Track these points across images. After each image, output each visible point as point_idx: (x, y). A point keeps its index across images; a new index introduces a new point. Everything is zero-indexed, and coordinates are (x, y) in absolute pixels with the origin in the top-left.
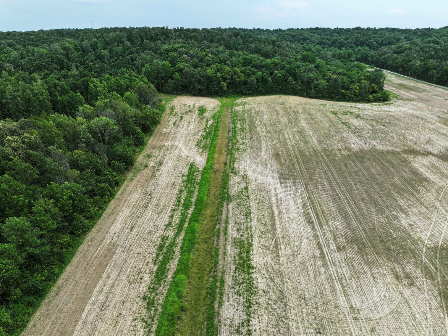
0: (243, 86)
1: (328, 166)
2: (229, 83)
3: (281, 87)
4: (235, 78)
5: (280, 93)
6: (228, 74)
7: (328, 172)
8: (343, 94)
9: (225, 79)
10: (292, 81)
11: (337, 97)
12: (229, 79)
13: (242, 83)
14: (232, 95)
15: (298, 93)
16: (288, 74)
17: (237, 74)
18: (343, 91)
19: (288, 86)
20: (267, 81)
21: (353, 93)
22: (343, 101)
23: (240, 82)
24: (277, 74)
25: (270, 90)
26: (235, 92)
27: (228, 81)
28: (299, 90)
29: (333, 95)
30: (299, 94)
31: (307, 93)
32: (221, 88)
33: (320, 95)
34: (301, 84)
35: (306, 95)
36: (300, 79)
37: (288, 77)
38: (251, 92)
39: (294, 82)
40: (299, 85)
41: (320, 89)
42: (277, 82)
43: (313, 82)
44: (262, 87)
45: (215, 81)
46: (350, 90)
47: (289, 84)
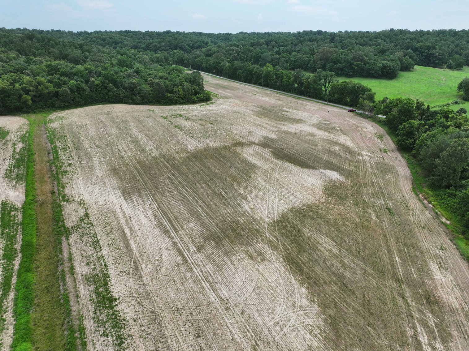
0: (55, 99)
1: (170, 171)
2: (35, 96)
3: (101, 95)
4: (42, 89)
5: (102, 102)
6: (31, 85)
7: (172, 178)
8: (169, 97)
9: (27, 92)
10: (113, 89)
11: (164, 101)
12: (33, 91)
13: (52, 95)
14: (41, 109)
15: (122, 101)
16: (107, 81)
17: (42, 84)
18: (168, 94)
19: (110, 93)
20: (83, 90)
21: (178, 96)
22: (170, 104)
23: (49, 93)
24: (93, 82)
25: (89, 100)
26: (46, 106)
27: (32, 93)
28: (123, 97)
29: (159, 100)
30: (124, 101)
31: (132, 100)
32: (25, 102)
33: (146, 100)
34: (124, 91)
35: (131, 102)
36: (122, 86)
37: (108, 84)
38: (67, 104)
39: (115, 89)
40: (121, 91)
41: (145, 94)
42: (96, 91)
43: (136, 87)
44: (79, 97)
45: (13, 95)
46: (175, 93)
47: (110, 91)
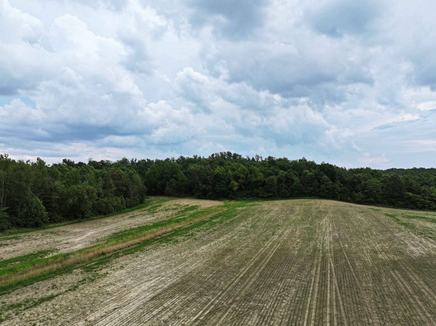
0: (261, 188)
2: (244, 184)
3: (312, 188)
4: (251, 177)
5: (310, 196)
6: (243, 173)
8: (410, 198)
9: (237, 178)
10: (328, 181)
11: (401, 203)
12: (242, 178)
13: (259, 184)
14: (245, 198)
15: (337, 197)
16: (322, 173)
17: (254, 173)
18: (410, 194)
19: (322, 186)
20: (293, 181)
21: (427, 197)
22: (413, 209)
23: (257, 182)
24: (306, 173)
25: (296, 192)
26: (251, 195)
27: (241, 181)
28: (339, 192)
29: (393, 200)
30: (339, 198)
31: (351, 197)
32: (231, 189)
33: (372, 199)
34: (342, 185)
35: (349, 198)
36: (340, 179)
37: (322, 175)
38: (270, 194)
39: (330, 182)
40: (337, 185)
41: (371, 191)
42: (307, 184)
43: (360, 182)
44: (286, 189)
45: (223, 179)
46: (423, 194)
47: (323, 183)
